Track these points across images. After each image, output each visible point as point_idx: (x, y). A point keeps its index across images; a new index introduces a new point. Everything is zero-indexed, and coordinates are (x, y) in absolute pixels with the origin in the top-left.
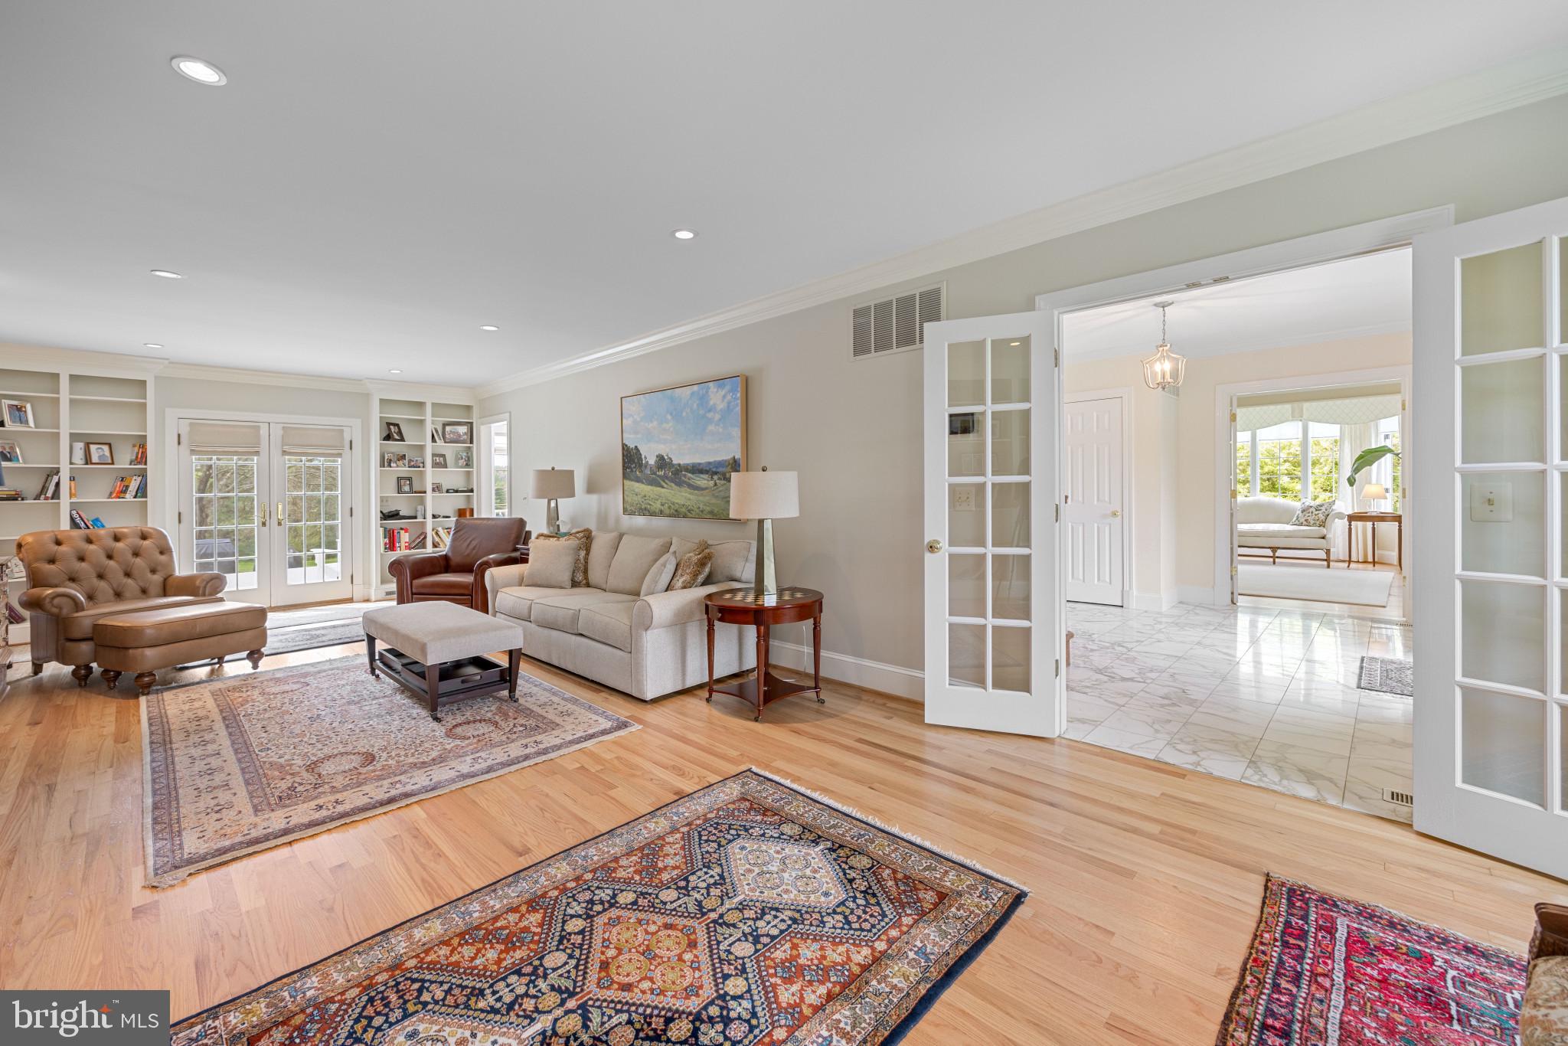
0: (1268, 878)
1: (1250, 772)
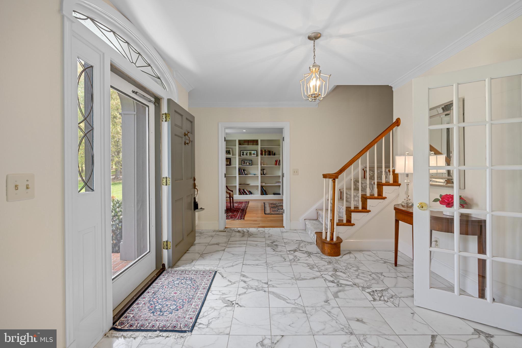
0: (244, 219)
1: (248, 230)
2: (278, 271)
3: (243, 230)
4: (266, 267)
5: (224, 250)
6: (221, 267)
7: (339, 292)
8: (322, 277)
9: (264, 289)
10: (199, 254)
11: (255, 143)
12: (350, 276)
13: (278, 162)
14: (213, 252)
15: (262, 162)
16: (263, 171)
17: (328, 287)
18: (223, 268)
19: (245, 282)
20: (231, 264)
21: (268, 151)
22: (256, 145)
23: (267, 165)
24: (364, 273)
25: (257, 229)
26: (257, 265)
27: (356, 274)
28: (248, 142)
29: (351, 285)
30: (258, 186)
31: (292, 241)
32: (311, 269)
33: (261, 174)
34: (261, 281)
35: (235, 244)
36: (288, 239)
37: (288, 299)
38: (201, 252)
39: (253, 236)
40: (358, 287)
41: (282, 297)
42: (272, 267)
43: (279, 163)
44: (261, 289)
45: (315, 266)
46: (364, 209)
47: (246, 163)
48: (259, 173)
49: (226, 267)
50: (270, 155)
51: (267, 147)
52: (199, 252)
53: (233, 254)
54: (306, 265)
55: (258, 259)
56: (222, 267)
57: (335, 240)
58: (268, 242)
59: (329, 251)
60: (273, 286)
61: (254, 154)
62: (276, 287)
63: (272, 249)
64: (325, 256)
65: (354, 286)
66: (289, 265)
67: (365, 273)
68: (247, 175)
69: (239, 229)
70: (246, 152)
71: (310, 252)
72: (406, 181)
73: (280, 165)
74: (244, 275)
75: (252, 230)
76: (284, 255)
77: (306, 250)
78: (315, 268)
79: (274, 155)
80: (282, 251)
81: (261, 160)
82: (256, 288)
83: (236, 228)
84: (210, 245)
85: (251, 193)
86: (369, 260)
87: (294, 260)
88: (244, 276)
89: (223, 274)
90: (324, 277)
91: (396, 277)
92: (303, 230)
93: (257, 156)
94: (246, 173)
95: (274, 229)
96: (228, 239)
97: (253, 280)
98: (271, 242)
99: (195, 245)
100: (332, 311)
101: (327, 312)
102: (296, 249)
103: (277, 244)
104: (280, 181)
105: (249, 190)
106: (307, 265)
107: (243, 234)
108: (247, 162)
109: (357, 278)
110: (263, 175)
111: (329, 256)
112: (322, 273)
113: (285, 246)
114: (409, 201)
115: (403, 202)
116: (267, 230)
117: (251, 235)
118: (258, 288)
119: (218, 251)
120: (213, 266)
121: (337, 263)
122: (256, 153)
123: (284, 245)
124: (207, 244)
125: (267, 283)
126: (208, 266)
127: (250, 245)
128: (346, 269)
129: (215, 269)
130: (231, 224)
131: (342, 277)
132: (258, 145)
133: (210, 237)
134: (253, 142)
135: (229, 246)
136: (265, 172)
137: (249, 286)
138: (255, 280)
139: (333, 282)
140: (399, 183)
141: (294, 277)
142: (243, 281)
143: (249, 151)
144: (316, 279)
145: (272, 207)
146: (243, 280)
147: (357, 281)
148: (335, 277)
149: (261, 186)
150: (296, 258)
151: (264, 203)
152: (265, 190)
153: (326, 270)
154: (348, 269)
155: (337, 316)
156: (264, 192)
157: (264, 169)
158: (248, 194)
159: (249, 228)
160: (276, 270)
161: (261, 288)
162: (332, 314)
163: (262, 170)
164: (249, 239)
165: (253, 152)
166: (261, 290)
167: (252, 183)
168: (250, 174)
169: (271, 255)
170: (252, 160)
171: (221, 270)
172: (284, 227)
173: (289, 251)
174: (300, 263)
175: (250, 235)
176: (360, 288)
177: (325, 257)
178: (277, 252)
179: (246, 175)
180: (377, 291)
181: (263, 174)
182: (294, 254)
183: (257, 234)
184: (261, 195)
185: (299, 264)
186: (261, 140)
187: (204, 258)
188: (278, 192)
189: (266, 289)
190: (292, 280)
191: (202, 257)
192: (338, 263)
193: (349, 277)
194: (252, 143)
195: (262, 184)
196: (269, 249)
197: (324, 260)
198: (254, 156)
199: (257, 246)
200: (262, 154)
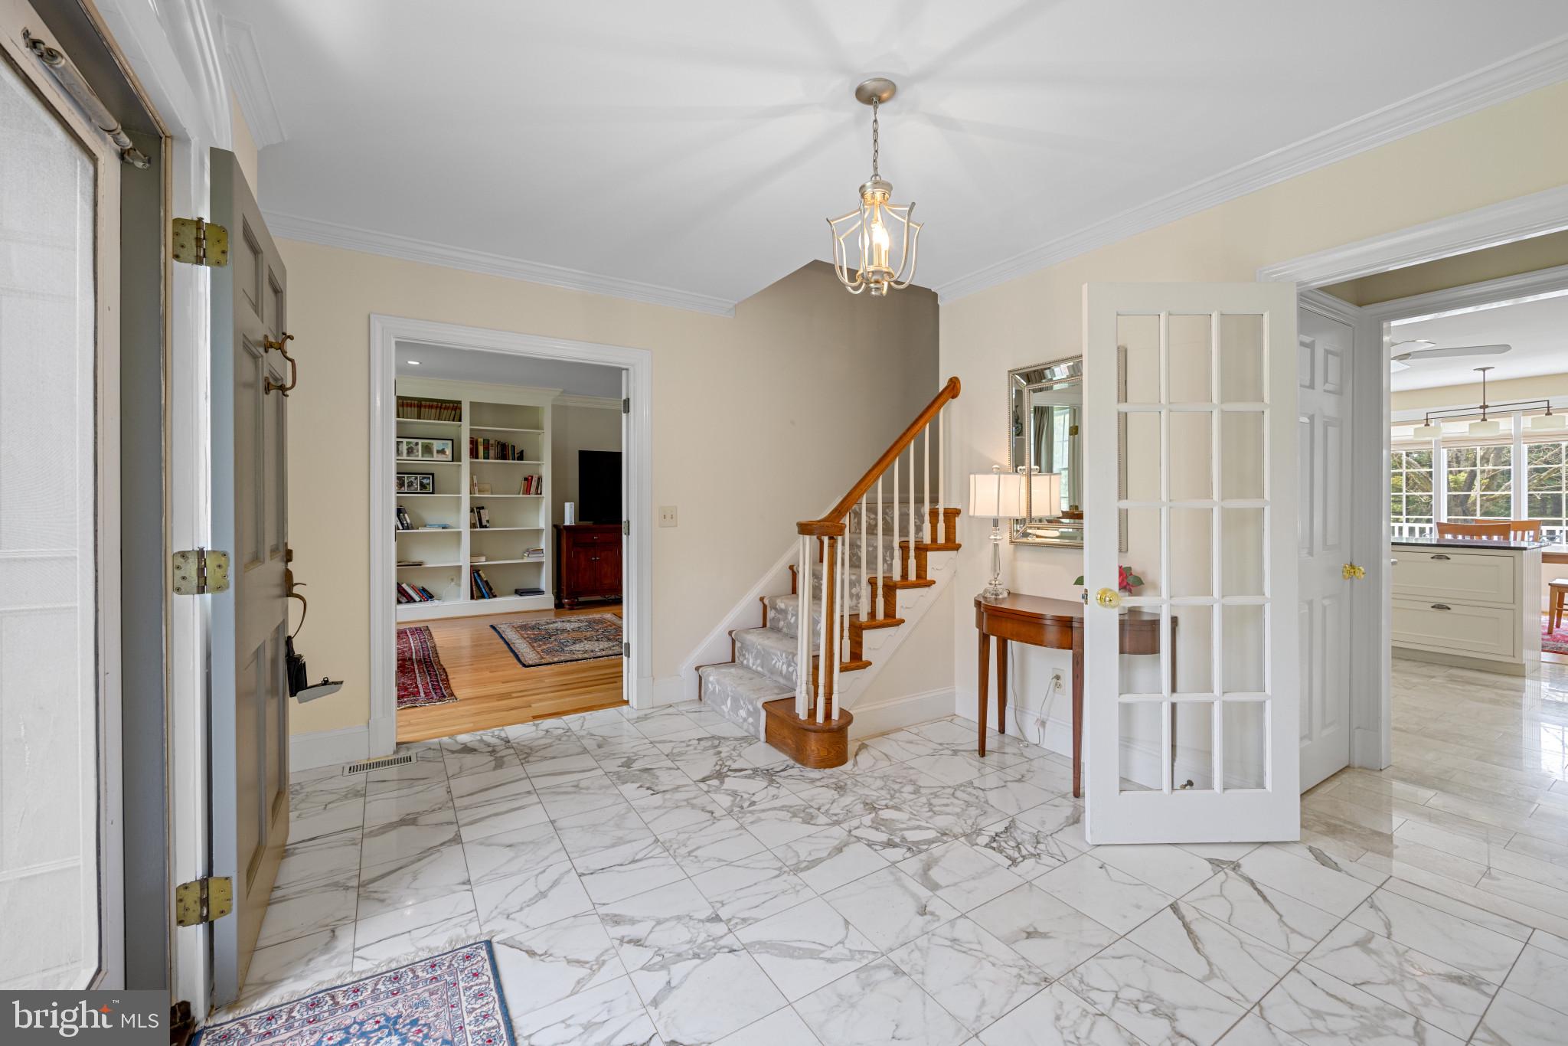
0: (456, 698)
1: (503, 735)
2: (720, 860)
3: (481, 741)
4: (671, 859)
5: (457, 839)
6: (494, 914)
7: (929, 870)
8: (854, 839)
9: (722, 942)
10: (347, 888)
11: (445, 413)
12: (915, 812)
13: (534, 484)
14: (413, 862)
15: (475, 481)
16: (479, 513)
17: (894, 863)
18: (508, 917)
19: (637, 942)
20: (530, 891)
21: (498, 443)
22: (453, 420)
23: (492, 494)
24: (938, 794)
25: (537, 726)
26: (634, 861)
27: (925, 804)
28: (420, 406)
29: (937, 837)
30: (460, 567)
31: (688, 746)
32: (809, 823)
33: (473, 526)
34: (691, 918)
35: (489, 802)
36: (671, 741)
37: (821, 948)
38: (349, 879)
39: (537, 754)
40: (956, 837)
41: (800, 949)
42: (690, 853)
43: (537, 488)
44: (714, 947)
45: (811, 810)
46: (891, 619)
47: (410, 484)
48: (463, 520)
49: (518, 908)
50: (504, 457)
51: (494, 429)
52: (341, 878)
53: (510, 846)
54: (785, 813)
55: (621, 838)
56: (500, 913)
57: (837, 719)
58: (612, 765)
59: (824, 753)
60: (744, 920)
61: (442, 452)
62: (757, 920)
63: (641, 786)
64: (811, 771)
65: (945, 838)
66: (737, 829)
67: (940, 793)
68: (413, 528)
69: (464, 738)
70: (408, 443)
71: (766, 768)
72: (992, 537)
73: (541, 494)
74: (616, 915)
75: (519, 732)
76: (695, 798)
77: (752, 767)
78: (818, 816)
79: (521, 457)
80: (679, 787)
81: (472, 475)
82: (696, 950)
83: (445, 739)
84: (376, 835)
85: (427, 595)
86: (920, 756)
87: (739, 809)
88: (617, 920)
89: (527, 944)
90: (862, 838)
91: (1004, 784)
92: (690, 701)
93: (456, 457)
94: (409, 521)
95: (595, 713)
96: (444, 788)
97: (659, 923)
98: (619, 762)
99: (293, 854)
100: (957, 934)
101: (948, 943)
102: (718, 768)
103: (649, 767)
104: (543, 546)
105: (420, 584)
106: (790, 815)
107: (498, 755)
108: (412, 479)
109: (935, 813)
110: (479, 529)
111: (825, 768)
112: (846, 826)
113: (679, 768)
114: (998, 587)
115: (986, 591)
116: (572, 721)
117: (529, 755)
118: (701, 946)
119: (430, 851)
120: (454, 921)
121: (859, 784)
122: (449, 451)
123: (669, 764)
124: (357, 834)
125: (716, 919)
126: (429, 930)
127: (556, 791)
128: (892, 797)
129: (475, 931)
130: (410, 725)
131: (903, 823)
132: (460, 420)
133: (346, 797)
134: (441, 408)
135: (464, 816)
136: (485, 515)
137: (663, 952)
138: (667, 920)
139: (890, 844)
140: (957, 542)
141: (780, 864)
142: (626, 939)
143: (420, 442)
144: (844, 849)
145: (536, 640)
146: (623, 937)
147: (942, 821)
148: (886, 828)
149: (471, 566)
150: (739, 798)
151: (493, 627)
152: (486, 582)
153: (850, 814)
154: (897, 795)
155: (979, 943)
156: (481, 588)
157: (483, 508)
158: (417, 598)
159: (503, 726)
160: (709, 859)
161: (711, 944)
162: (965, 945)
163: (477, 509)
164: (532, 769)
165: (437, 445)
166: (714, 951)
167: (433, 558)
168: (425, 526)
169: (656, 808)
170: (433, 475)
171: (501, 930)
172: (627, 702)
173: (703, 780)
174: (763, 811)
175: (526, 753)
176: (962, 839)
177: (816, 774)
178: (668, 796)
179: (408, 528)
180: (1002, 836)
181: (478, 522)
182: (725, 786)
183: (550, 746)
184: (472, 597)
185: (763, 815)
186: (471, 402)
187: (388, 901)
188: (532, 586)
189: (729, 940)
190: (785, 877)
191: (368, 898)
192: (859, 782)
193: (915, 815)
194: (434, 411)
195: (475, 559)
196: (630, 789)
197: (819, 784)
198: (441, 457)
199: (582, 789)
200: (474, 453)
